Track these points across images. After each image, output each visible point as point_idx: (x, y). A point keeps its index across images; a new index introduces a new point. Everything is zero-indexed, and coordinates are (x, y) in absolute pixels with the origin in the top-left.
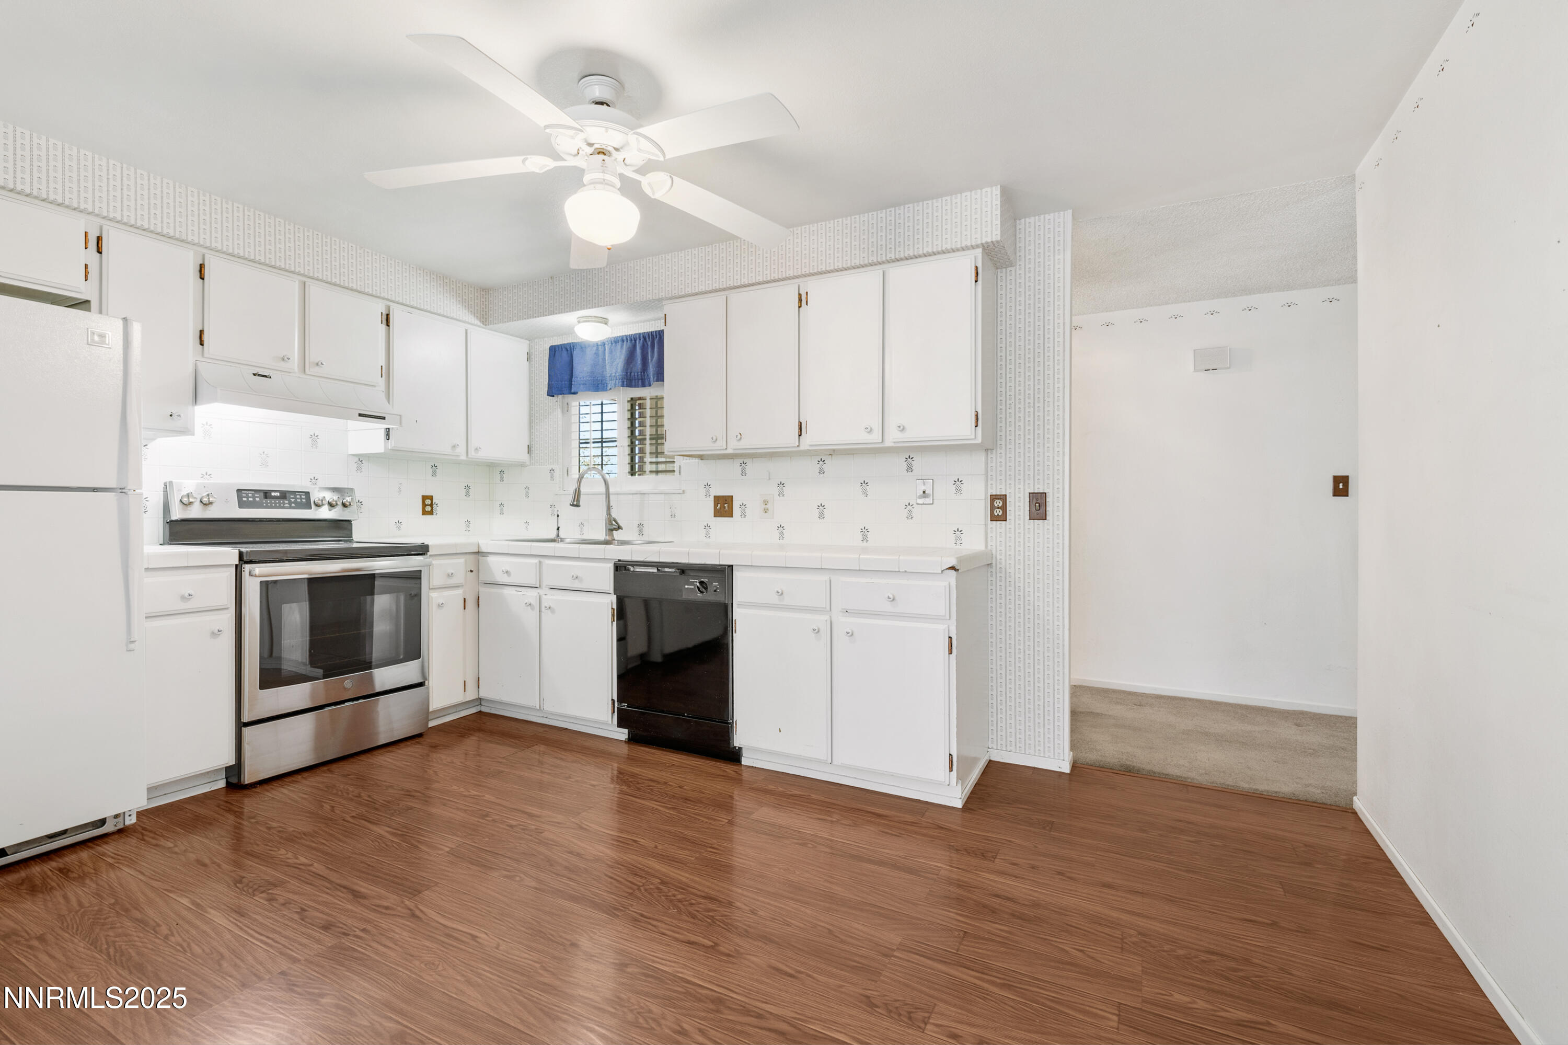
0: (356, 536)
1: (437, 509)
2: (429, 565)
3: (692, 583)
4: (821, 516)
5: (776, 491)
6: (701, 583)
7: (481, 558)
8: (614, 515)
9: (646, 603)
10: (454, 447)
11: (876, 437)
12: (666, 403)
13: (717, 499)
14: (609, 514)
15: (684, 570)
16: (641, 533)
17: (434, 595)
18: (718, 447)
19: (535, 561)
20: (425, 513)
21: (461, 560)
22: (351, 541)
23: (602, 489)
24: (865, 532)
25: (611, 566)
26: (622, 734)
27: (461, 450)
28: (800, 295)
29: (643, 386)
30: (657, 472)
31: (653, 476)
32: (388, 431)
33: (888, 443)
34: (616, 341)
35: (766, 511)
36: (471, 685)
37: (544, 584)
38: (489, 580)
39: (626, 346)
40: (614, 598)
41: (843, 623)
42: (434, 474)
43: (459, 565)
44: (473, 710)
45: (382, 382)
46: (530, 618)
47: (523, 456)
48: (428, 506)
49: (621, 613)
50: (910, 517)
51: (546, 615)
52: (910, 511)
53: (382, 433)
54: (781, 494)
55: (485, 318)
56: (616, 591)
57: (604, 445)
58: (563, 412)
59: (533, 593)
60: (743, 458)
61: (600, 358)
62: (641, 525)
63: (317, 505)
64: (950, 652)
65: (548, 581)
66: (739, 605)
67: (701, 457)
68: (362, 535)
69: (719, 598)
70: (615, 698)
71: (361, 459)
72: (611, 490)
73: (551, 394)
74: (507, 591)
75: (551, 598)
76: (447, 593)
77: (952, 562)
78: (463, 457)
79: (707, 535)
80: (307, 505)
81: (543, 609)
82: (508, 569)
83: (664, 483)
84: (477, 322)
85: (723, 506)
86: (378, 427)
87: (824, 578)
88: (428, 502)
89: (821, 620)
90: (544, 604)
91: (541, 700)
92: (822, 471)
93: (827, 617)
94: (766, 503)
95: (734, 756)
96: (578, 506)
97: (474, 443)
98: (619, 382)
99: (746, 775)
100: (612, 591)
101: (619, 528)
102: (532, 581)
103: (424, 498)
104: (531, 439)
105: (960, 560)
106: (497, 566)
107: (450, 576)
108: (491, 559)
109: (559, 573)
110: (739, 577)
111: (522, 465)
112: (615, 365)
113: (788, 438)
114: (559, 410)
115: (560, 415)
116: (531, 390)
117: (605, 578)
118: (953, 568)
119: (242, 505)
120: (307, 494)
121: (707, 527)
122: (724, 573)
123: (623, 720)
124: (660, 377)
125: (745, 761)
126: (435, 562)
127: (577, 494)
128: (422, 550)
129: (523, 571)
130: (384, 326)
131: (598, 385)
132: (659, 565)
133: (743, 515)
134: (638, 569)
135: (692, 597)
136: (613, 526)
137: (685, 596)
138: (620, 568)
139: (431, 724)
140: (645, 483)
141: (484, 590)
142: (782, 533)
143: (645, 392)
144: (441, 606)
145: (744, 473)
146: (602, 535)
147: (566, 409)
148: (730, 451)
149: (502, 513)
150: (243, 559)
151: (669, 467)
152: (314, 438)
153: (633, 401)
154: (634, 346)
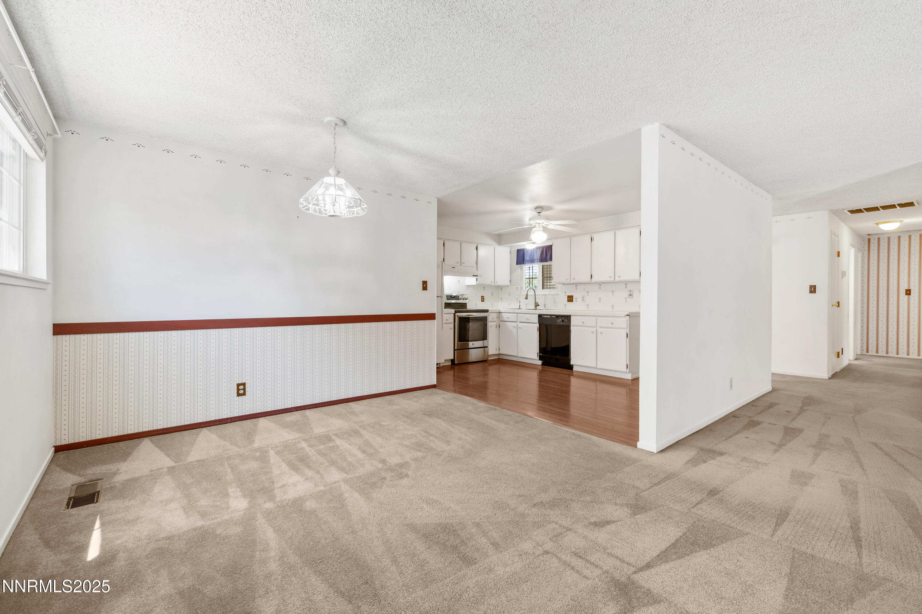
0: (468, 308)
1: (485, 300)
2: (489, 315)
3: (560, 320)
4: (600, 302)
5: (586, 294)
6: (562, 320)
7: (500, 314)
8: (537, 301)
9: (546, 326)
10: (491, 282)
11: (612, 279)
12: (553, 267)
13: (568, 297)
14: (535, 301)
15: (558, 317)
16: (545, 307)
17: (490, 323)
18: (568, 282)
19: (516, 314)
20: (482, 301)
21: (495, 314)
22: (467, 309)
23: (534, 294)
24: (613, 306)
25: (537, 315)
26: (540, 363)
27: (493, 283)
28: (591, 238)
29: (546, 262)
30: (550, 288)
31: (549, 289)
32: (477, 279)
33: (616, 281)
34: (537, 248)
35: (583, 300)
36: (498, 350)
37: (518, 321)
38: (503, 320)
39: (541, 249)
40: (538, 325)
41: (600, 330)
42: (484, 290)
43: (495, 315)
44: (497, 357)
45: (475, 265)
46: (514, 331)
47: (508, 283)
48: (483, 299)
49: (540, 329)
50: (626, 302)
51: (519, 330)
52: (626, 300)
53: (476, 279)
54: (588, 295)
55: (499, 243)
56: (539, 322)
57: (533, 279)
58: (521, 269)
59: (515, 323)
60: (576, 284)
61: (533, 254)
62: (545, 305)
63: (461, 299)
64: (627, 337)
65: (519, 320)
66: (572, 326)
67: (564, 284)
68: (469, 307)
69: (567, 324)
70: (538, 352)
71: (468, 286)
72: (536, 294)
73: (517, 264)
74: (508, 323)
75: (521, 325)
76: (493, 323)
77: (627, 313)
78: (493, 285)
79: (565, 308)
80: (458, 299)
81: (518, 328)
82: (508, 317)
83: (552, 292)
84: (497, 245)
85: (570, 299)
86: (475, 278)
87: (595, 318)
88: (483, 298)
89: (594, 329)
90: (518, 326)
91: (518, 353)
92: (600, 288)
93: (595, 329)
94: (583, 298)
95: (571, 367)
96: (527, 299)
97: (496, 281)
98: (539, 261)
99: (574, 373)
100: (537, 322)
101: (539, 305)
102: (515, 320)
103: (482, 297)
104: (511, 278)
105: (629, 313)
106: (505, 316)
107: (493, 318)
108: (503, 314)
109: (523, 318)
110: (572, 319)
111: (508, 286)
112: (537, 256)
113: (588, 279)
114: (520, 269)
115: (520, 271)
116: (511, 263)
117: (536, 319)
118: (628, 315)
119: (448, 299)
120: (459, 296)
121: (565, 305)
122: (568, 317)
123: (541, 358)
124: (551, 259)
125: (574, 369)
126: (491, 314)
127: (527, 295)
128: (487, 311)
129: (512, 317)
130: (476, 250)
131: (532, 261)
132: (551, 315)
133: (576, 301)
134: (545, 316)
135: (559, 324)
136: (537, 305)
137: (558, 324)
138: (540, 316)
139: (489, 359)
140: (546, 291)
141: (501, 323)
142: (588, 307)
143: (545, 264)
144: (491, 326)
145: (576, 289)
146: (534, 308)
147: (522, 269)
148: (571, 283)
149: (501, 301)
150: (456, 312)
151: (554, 286)
152: (459, 281)
153: (543, 266)
154: (543, 250)
